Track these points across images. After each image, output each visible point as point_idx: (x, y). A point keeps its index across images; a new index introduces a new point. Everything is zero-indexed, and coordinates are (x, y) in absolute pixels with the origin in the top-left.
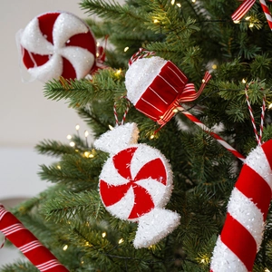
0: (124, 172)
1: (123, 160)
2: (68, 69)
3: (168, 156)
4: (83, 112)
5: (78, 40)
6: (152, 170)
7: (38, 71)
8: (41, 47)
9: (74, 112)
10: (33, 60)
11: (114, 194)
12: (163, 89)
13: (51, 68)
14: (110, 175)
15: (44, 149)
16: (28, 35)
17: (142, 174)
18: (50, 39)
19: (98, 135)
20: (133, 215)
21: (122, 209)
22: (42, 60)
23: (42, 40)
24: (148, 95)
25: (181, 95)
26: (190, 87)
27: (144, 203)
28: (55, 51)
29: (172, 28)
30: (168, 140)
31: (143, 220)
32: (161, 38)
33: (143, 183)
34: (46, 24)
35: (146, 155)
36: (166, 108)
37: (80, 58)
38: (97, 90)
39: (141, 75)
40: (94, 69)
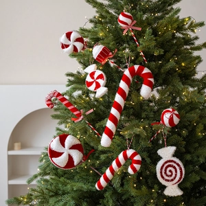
0: (93, 78)
1: (92, 75)
2: (75, 49)
3: (105, 73)
4: (80, 62)
5: (78, 40)
6: (100, 77)
7: (66, 50)
8: (67, 42)
9: (77, 63)
10: (64, 46)
11: (90, 84)
12: (103, 54)
13: (71, 48)
14: (89, 79)
15: (68, 75)
16: (63, 39)
17: (98, 78)
18: (70, 40)
19: (84, 69)
20: (95, 89)
21: (92, 88)
22: (67, 46)
23: (67, 40)
24: (99, 56)
25: (108, 56)
26: (111, 54)
27: (98, 86)
28: (71, 43)
29: (106, 37)
30: (106, 68)
31: (98, 90)
32: (103, 39)
33: (97, 80)
34: (68, 35)
35: (98, 73)
36: (104, 60)
37: (79, 45)
38: (84, 55)
39: (97, 50)
40: (83, 48)
